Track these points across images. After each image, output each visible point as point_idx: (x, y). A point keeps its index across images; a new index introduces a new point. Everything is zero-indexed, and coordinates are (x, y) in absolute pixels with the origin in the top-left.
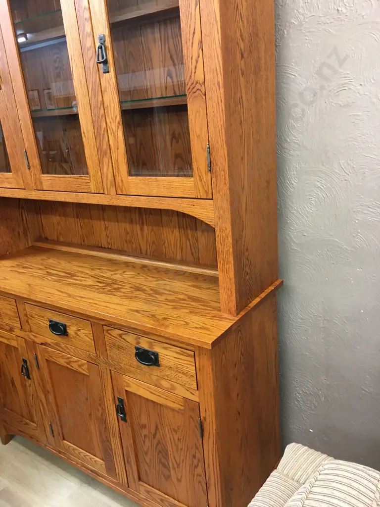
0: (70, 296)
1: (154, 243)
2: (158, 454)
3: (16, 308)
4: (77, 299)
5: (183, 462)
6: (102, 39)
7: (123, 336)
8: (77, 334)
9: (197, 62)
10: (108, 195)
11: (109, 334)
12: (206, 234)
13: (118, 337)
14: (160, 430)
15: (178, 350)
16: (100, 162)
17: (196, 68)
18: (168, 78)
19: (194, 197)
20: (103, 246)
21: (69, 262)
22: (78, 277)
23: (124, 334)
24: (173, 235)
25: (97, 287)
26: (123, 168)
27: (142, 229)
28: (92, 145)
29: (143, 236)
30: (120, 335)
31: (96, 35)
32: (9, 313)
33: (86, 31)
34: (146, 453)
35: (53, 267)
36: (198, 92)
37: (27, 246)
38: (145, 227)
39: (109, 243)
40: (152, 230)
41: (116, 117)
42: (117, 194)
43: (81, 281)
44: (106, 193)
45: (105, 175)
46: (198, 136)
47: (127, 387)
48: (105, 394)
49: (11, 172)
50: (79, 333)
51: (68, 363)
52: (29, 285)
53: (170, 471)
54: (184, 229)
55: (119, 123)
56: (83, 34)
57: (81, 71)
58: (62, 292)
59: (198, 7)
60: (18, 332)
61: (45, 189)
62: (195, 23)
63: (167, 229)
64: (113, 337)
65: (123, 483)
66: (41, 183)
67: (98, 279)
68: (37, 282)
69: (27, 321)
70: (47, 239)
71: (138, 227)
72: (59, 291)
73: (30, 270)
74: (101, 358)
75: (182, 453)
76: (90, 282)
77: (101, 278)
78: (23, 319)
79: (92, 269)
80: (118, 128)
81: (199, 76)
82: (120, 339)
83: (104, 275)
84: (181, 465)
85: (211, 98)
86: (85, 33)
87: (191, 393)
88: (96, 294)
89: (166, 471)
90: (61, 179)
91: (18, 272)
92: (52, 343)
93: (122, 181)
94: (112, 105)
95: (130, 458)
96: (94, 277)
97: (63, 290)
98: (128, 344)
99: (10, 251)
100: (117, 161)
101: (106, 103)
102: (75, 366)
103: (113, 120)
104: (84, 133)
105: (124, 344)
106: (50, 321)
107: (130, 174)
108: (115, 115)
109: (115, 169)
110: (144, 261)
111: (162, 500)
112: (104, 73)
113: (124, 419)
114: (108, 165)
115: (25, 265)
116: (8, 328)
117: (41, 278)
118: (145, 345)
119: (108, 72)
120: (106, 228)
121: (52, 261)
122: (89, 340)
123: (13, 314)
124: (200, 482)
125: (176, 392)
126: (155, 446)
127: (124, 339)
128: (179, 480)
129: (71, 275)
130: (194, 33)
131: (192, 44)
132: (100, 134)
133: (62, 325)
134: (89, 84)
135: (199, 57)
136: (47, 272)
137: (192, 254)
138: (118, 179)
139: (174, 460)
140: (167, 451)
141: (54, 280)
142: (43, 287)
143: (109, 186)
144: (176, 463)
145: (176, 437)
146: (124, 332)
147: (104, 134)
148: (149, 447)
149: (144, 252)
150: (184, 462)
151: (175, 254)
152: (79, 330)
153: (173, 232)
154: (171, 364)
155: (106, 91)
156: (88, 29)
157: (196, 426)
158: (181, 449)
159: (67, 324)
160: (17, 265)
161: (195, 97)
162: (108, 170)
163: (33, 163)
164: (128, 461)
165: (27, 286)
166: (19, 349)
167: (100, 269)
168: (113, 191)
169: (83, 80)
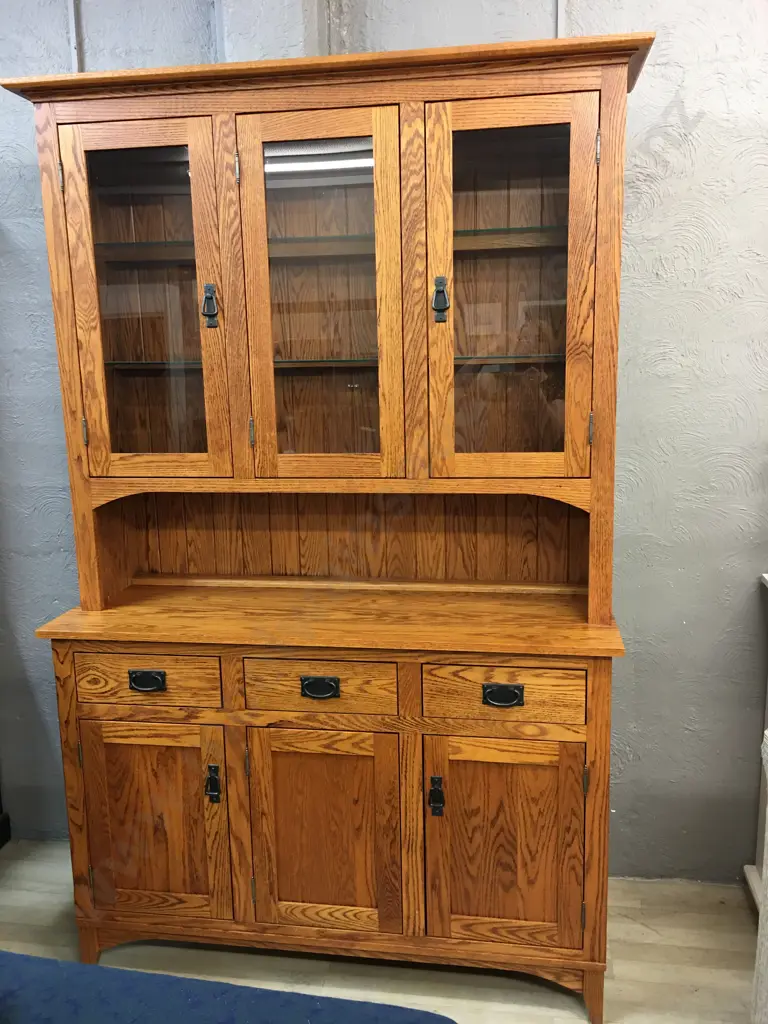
1: (396, 556)
2: (497, 851)
3: (217, 672)
5: (543, 849)
6: (440, 282)
8: (362, 690)
9: (585, 322)
10: (413, 479)
11: (435, 676)
12: (492, 536)
13: (453, 678)
14: (507, 809)
15: (560, 673)
16: (406, 434)
17: (583, 328)
19: (562, 476)
20: (289, 572)
23: (463, 670)
24: (434, 543)
26: (448, 441)
27: (375, 539)
28: (397, 409)
29: (375, 550)
30: (455, 674)
31: (432, 276)
32: (195, 684)
33: (415, 269)
34: (471, 859)
36: (583, 354)
37: (126, 586)
38: (383, 536)
40: (396, 537)
41: (448, 376)
42: (430, 477)
44: (410, 475)
45: (414, 451)
46: (577, 404)
47: (453, 754)
48: (403, 781)
49: (206, 451)
50: (366, 687)
51: (327, 746)
53: (516, 873)
54: (454, 532)
55: (450, 384)
56: (409, 275)
57: (396, 316)
59: (593, 266)
60: (209, 716)
61: (280, 475)
62: (588, 281)
63: (424, 535)
64: (440, 680)
65: (414, 933)
66: (275, 467)
69: (242, 691)
71: (369, 535)
74: (408, 718)
75: (544, 834)
78: (232, 688)
80: (449, 390)
81: (587, 335)
82: (456, 678)
84: (538, 856)
85: (600, 362)
86: (413, 273)
87: (574, 731)
89: (507, 876)
92: (298, 718)
93: (443, 459)
94: (444, 362)
95: (440, 878)
98: (468, 684)
100: (439, 433)
101: (434, 356)
102: (345, 747)
103: (442, 381)
104: (384, 395)
105: (460, 684)
106: (305, 680)
107: (458, 449)
108: (447, 374)
109: (434, 443)
111: (494, 931)
112: (437, 322)
113: (438, 812)
114: (422, 439)
116: (185, 713)
118: (500, 678)
119: (445, 321)
120: (301, 542)
122: (387, 693)
123: (207, 685)
124: (573, 868)
125: (547, 737)
126: (492, 839)
127: (463, 678)
128: (531, 882)
130: (585, 291)
131: (581, 302)
132: (414, 398)
133: (332, 679)
134: (407, 333)
135: (588, 317)
137: (465, 567)
138: (437, 458)
139: (525, 851)
140: (515, 840)
143: (417, 467)
144: (530, 852)
145: (535, 811)
146: (463, 667)
147: (422, 397)
148: (479, 846)
149: (374, 574)
150: (545, 848)
151: (434, 571)
152: (368, 682)
153: (433, 539)
154: (545, 697)
155: (435, 343)
156: (420, 266)
157: (577, 780)
158: (543, 827)
159: (340, 677)
161: (579, 359)
162: (420, 444)
163: (264, 437)
164: (433, 886)
166: (204, 748)
168: (424, 473)
169: (397, 327)
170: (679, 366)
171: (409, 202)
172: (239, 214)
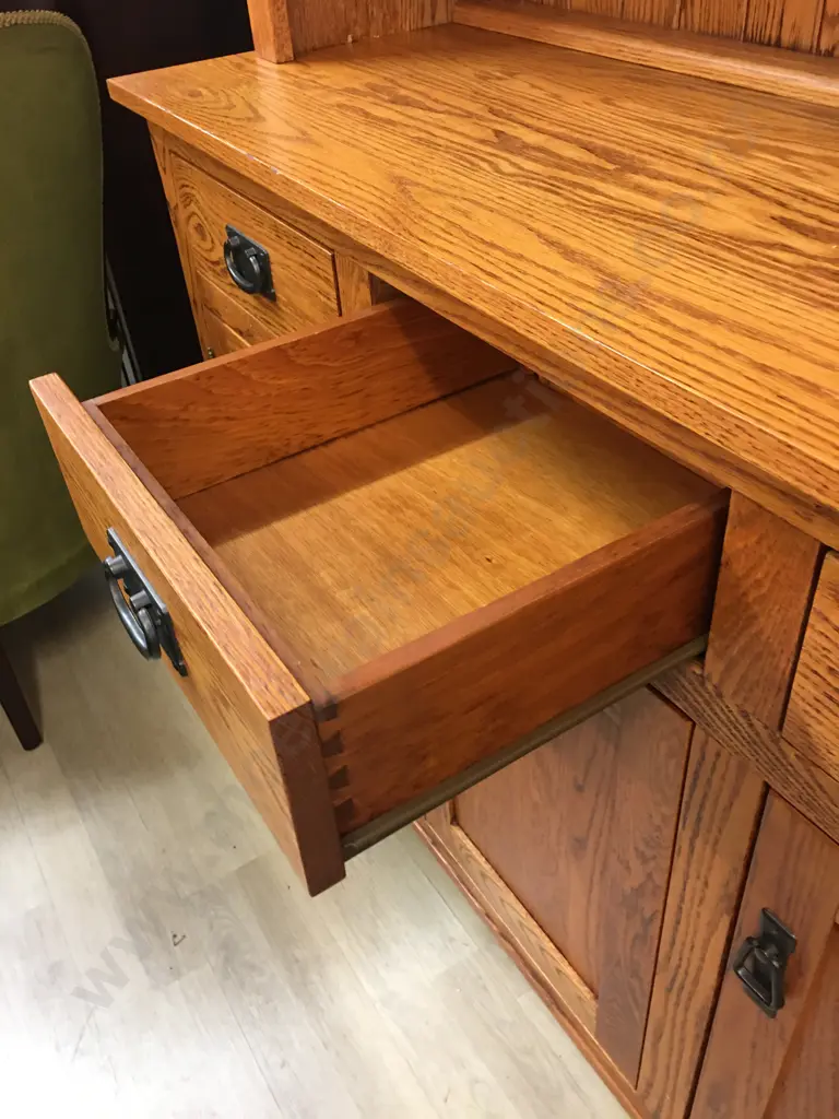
0: (615, 287)
3: (334, 293)
4: (664, 321)
20: (786, 38)
21: (607, 101)
22: (658, 176)
25: (787, 257)
35: (529, 113)
37: (428, 22)
43: (673, 200)
52: (400, 182)
58: (568, 254)
67: (782, 205)
68: (440, 170)
72: (551, 243)
73: (419, 113)
76: (733, 216)
77: (797, 204)
79: (738, 149)
83: (818, 189)
88: (787, 301)
91: (367, 114)
96: (752, 192)
97: (573, 244)
99: (359, 31)
115: (403, 92)
117: (465, 158)
121: (523, 87)
129: (622, 165)
136: (498, 133)
141: (528, 179)
142: (464, 205)
160: (374, 88)
165: (392, 188)
167: (783, 153)
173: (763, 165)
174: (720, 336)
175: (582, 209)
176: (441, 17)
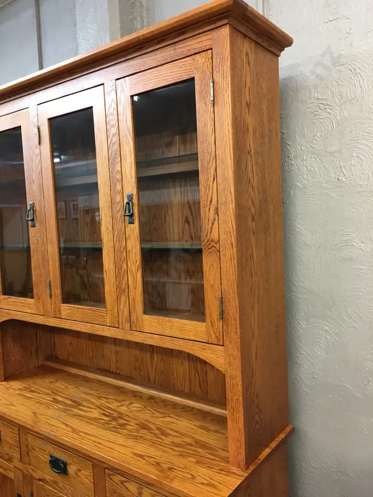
0: (74, 431)
1: (162, 372)
3: (18, 437)
4: (81, 436)
6: (130, 198)
7: (125, 484)
8: (76, 474)
9: (213, 224)
10: (122, 329)
11: (111, 479)
13: (119, 483)
16: (118, 298)
17: (211, 229)
18: (186, 223)
19: (205, 341)
20: (111, 371)
21: (77, 387)
22: (84, 406)
23: (126, 482)
24: (183, 367)
25: (102, 421)
26: (139, 307)
27: (152, 357)
28: (112, 282)
29: (152, 366)
30: (122, 482)
31: (126, 193)
32: (9, 440)
33: (116, 189)
35: (61, 392)
36: (213, 248)
37: (37, 365)
38: (155, 356)
39: (117, 368)
40: (162, 359)
41: (136, 261)
42: (131, 330)
43: (86, 412)
44: (121, 327)
45: (122, 311)
46: (212, 286)
49: (33, 298)
50: (79, 473)
52: (34, 413)
54: (194, 362)
55: (138, 266)
56: (114, 192)
57: (109, 220)
58: (67, 425)
59: (215, 181)
60: (16, 463)
61: (63, 317)
62: (212, 193)
63: (177, 360)
64: (114, 484)
66: (60, 312)
67: (104, 410)
68: (42, 409)
69: (28, 453)
70: (57, 358)
71: (148, 354)
72: (64, 423)
73: (37, 395)
76: (95, 414)
77: (106, 410)
78: (24, 449)
79: (100, 398)
80: (138, 270)
81: (215, 235)
82: (122, 486)
83: (111, 406)
85: (224, 255)
86: (116, 190)
88: (100, 430)
90: (80, 310)
91: (25, 396)
92: (50, 480)
93: (137, 318)
94: (134, 251)
96: (100, 408)
97: (68, 423)
98: (130, 494)
99: (20, 370)
100: (134, 299)
101: (129, 248)
103: (134, 264)
104: (106, 271)
105: (125, 493)
106: (51, 457)
107: (145, 312)
108: (136, 260)
109: (132, 306)
110: (151, 391)
112: (129, 223)
114: (125, 303)
115: (33, 389)
116: (7, 457)
117: (48, 406)
119: (133, 223)
120: (117, 353)
121: (60, 385)
122: (88, 482)
123: (14, 443)
127: (126, 488)
129: (77, 404)
130: (211, 201)
131: (209, 209)
132: (120, 274)
133: (63, 462)
134: (115, 231)
135: (215, 220)
136: (54, 398)
137: (200, 387)
138: (134, 317)
141: (60, 410)
142: (47, 417)
143: (124, 321)
146: (127, 479)
147: (124, 274)
149: (152, 381)
151: (183, 386)
152: (80, 470)
153: (182, 363)
155: (129, 238)
156: (119, 187)
159: (68, 462)
160: (25, 387)
161: (209, 252)
162: (124, 306)
163: (55, 293)
165: (33, 415)
166: (15, 481)
167: (106, 398)
168: (127, 326)
169: (110, 227)
170: (361, 251)
171: (111, 145)
172: (41, 162)
173: (103, 402)
174: (89, 437)
175: (69, 415)
176: (40, 364)
